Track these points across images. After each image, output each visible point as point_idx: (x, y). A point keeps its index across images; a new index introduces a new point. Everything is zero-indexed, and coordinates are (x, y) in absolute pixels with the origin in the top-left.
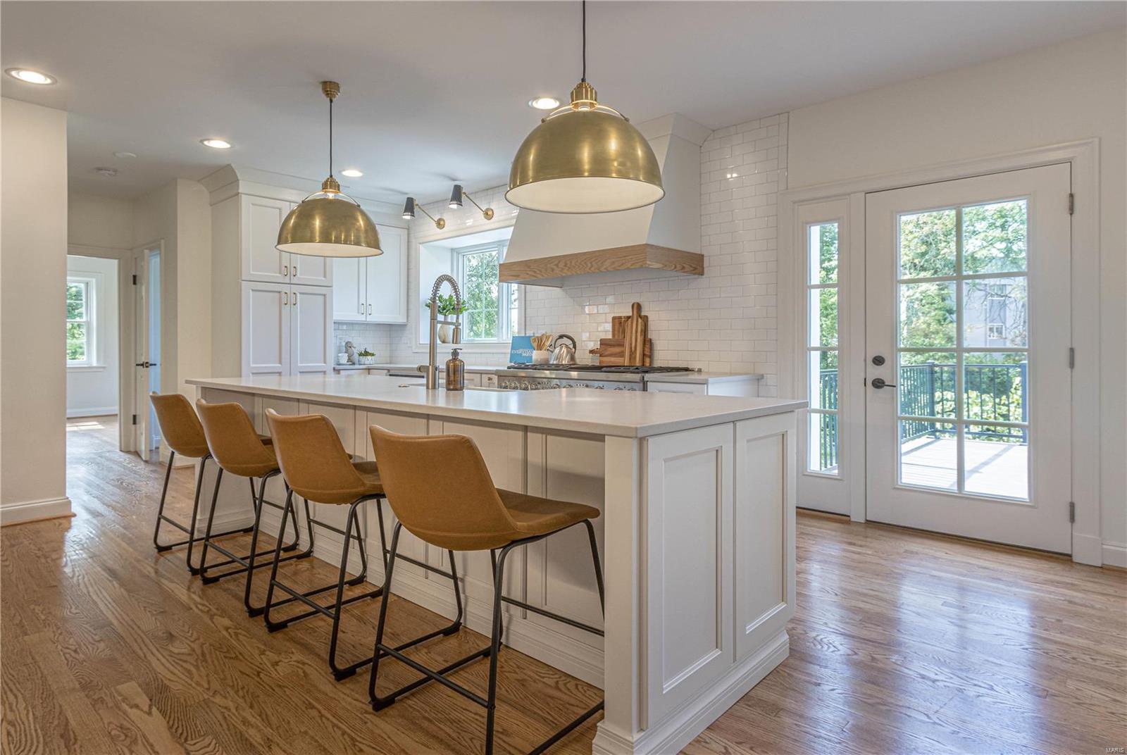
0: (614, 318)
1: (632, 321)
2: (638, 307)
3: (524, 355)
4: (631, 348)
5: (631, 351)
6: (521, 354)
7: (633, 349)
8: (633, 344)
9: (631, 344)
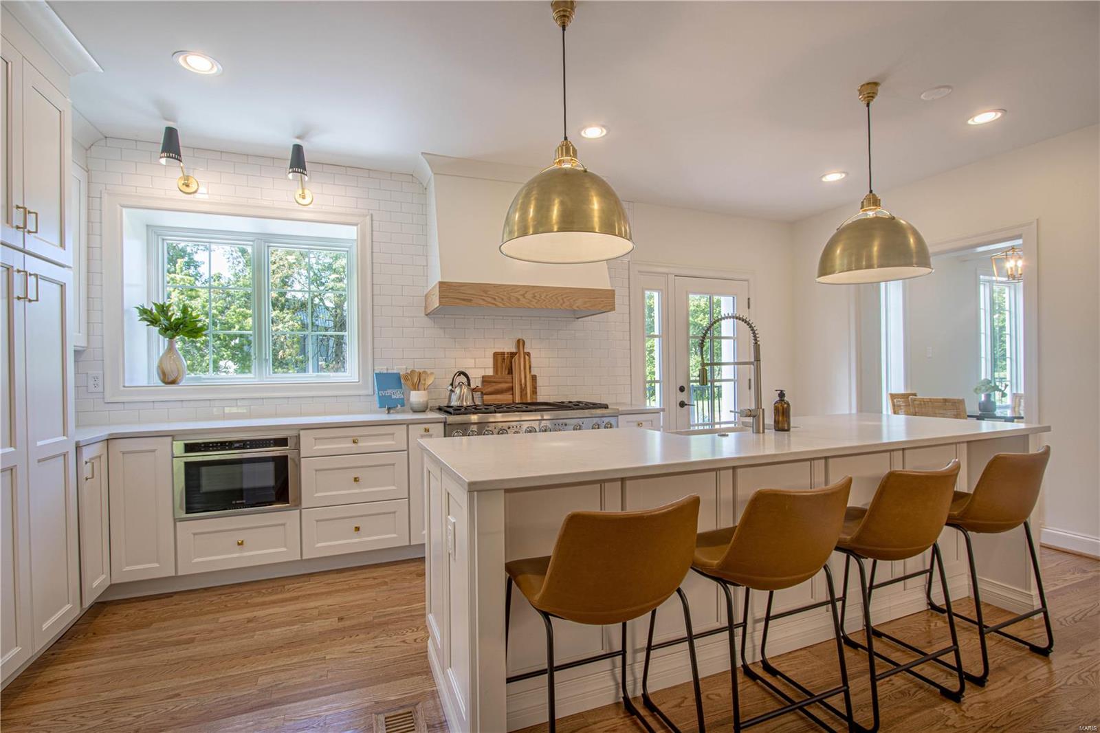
0: (495, 355)
1: (519, 357)
2: (520, 343)
3: (394, 397)
4: (521, 385)
5: (521, 388)
6: (391, 396)
7: (523, 386)
8: (523, 381)
9: (521, 381)
